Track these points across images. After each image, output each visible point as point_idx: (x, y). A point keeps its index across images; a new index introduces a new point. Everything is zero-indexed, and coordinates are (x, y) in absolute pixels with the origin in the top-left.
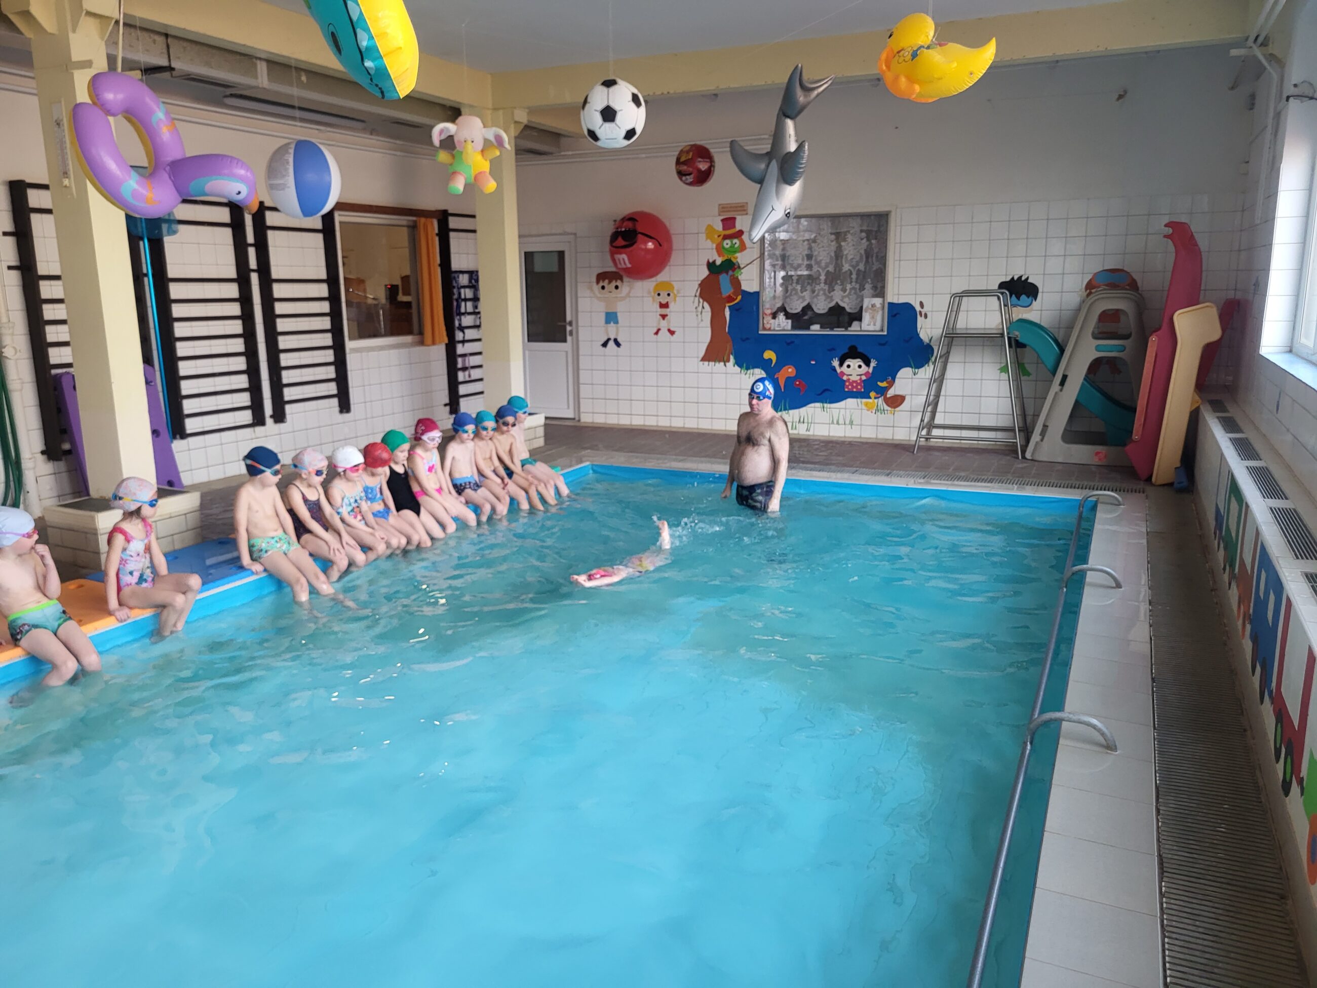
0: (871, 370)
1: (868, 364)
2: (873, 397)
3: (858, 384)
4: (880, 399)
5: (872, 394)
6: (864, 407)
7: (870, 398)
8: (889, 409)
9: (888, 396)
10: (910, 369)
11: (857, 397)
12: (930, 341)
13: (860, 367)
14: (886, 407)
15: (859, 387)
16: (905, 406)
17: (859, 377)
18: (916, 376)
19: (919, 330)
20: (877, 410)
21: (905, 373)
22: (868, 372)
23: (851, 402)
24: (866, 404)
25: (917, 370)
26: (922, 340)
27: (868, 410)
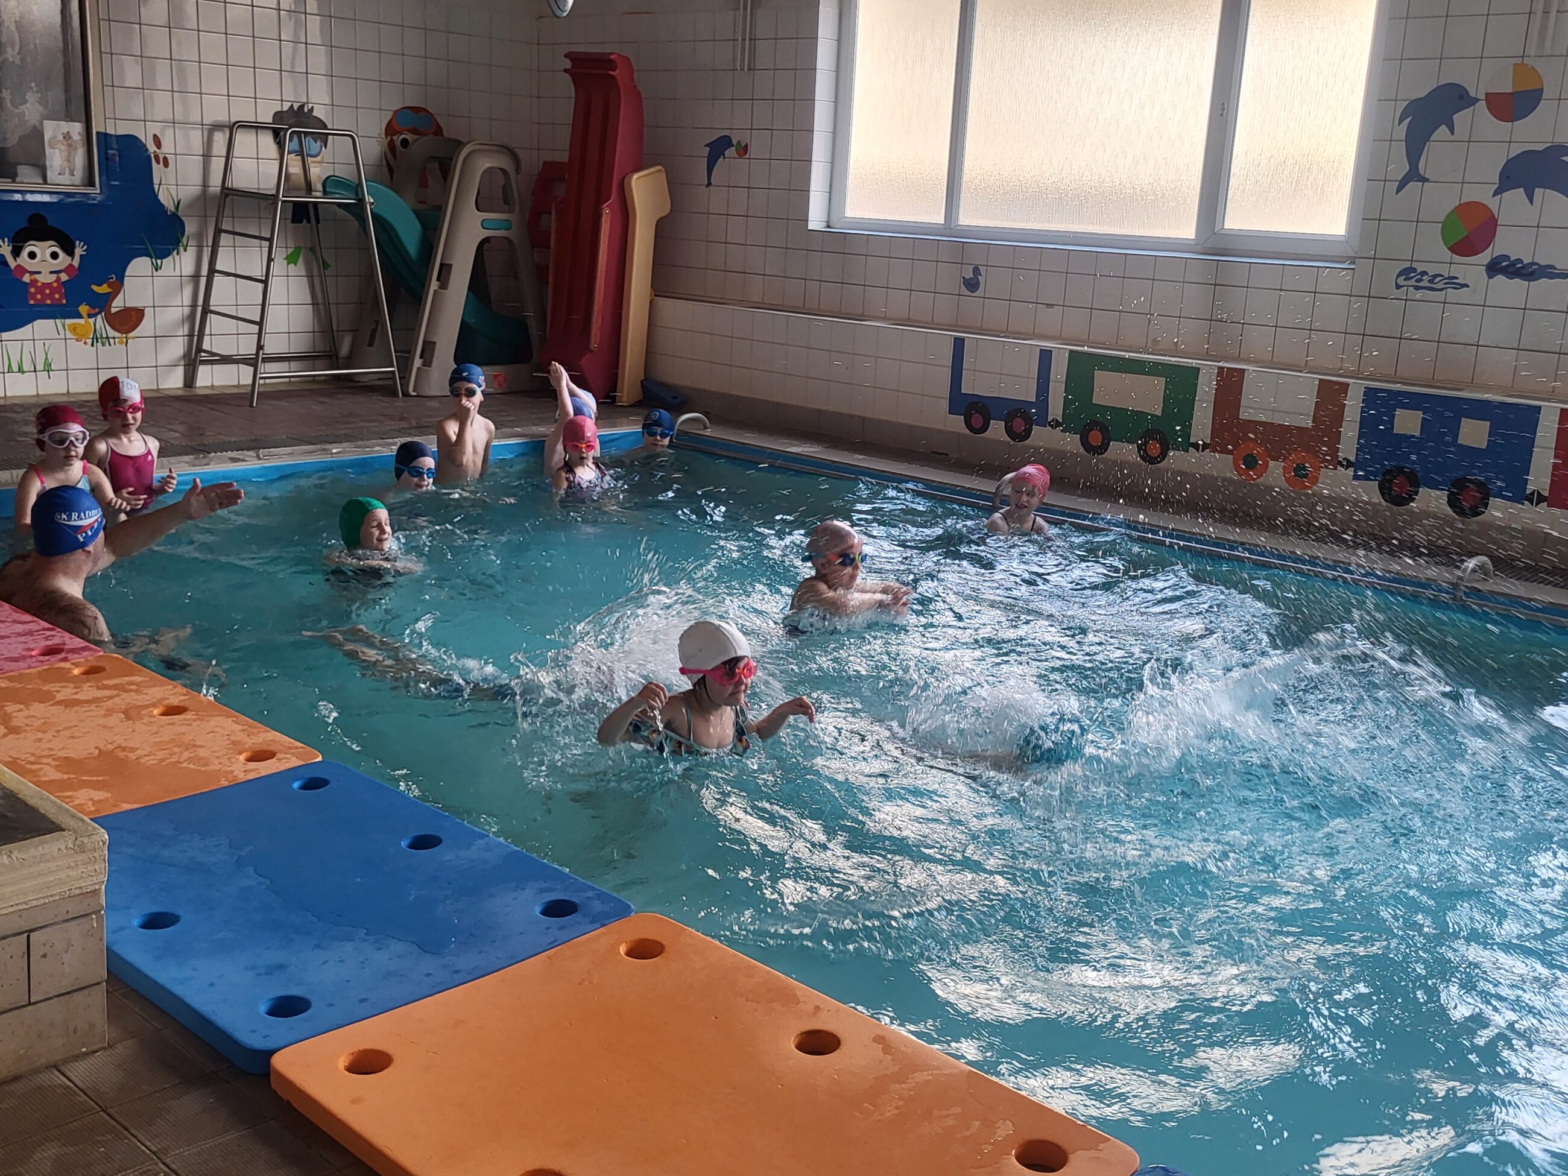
0: (76, 263)
1: (70, 253)
2: (85, 315)
3: (54, 291)
4: (99, 316)
5: (83, 309)
6: (69, 335)
7: (80, 316)
8: (117, 334)
9: (113, 310)
10: (148, 259)
11: (54, 318)
12: (177, 208)
13: (54, 256)
14: (112, 333)
15: (57, 296)
16: (146, 327)
17: (54, 277)
18: (160, 273)
19: (156, 187)
20: (95, 339)
21: (139, 266)
22: (71, 266)
23: (43, 327)
24: (74, 329)
25: (159, 262)
26: (163, 206)
27: (77, 340)
